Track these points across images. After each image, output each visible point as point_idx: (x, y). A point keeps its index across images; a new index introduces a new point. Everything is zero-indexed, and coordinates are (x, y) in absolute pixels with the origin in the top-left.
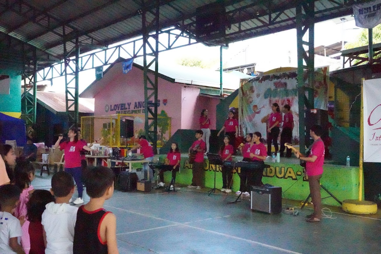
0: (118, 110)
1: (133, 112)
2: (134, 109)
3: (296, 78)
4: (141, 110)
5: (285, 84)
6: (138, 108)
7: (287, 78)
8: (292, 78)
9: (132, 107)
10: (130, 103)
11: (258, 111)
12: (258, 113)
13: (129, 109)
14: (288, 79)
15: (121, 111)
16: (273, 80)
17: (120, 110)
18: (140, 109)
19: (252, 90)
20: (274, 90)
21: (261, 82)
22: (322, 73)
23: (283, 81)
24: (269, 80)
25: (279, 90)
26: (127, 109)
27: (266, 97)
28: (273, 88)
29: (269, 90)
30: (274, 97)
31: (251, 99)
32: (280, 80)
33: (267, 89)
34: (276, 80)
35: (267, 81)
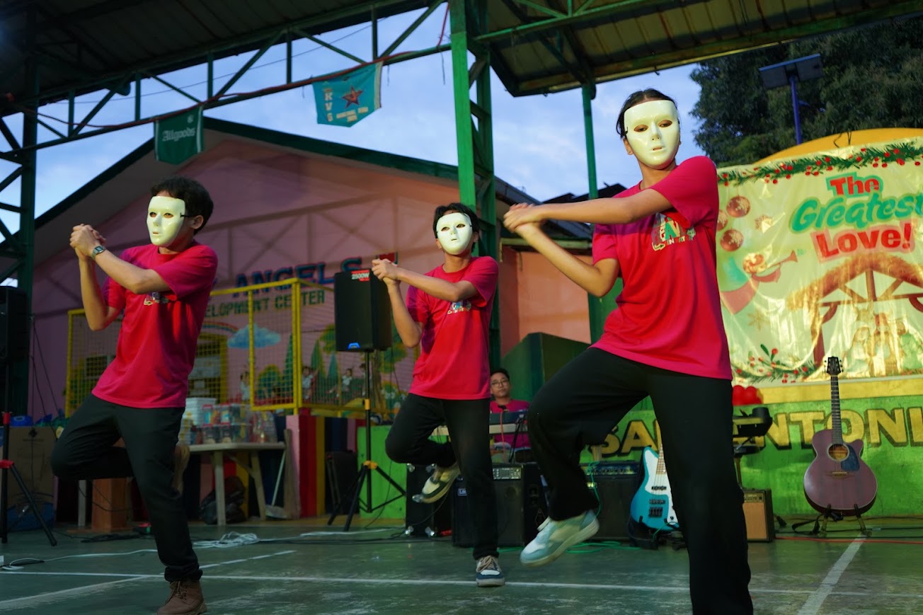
3: (917, 160)
4: (267, 300)
5: (875, 183)
7: (880, 163)
8: (902, 163)
11: (768, 273)
12: (771, 278)
14: (884, 166)
16: (824, 171)
19: (737, 207)
20: (832, 203)
21: (775, 182)
23: (865, 172)
24: (808, 174)
25: (851, 201)
27: (797, 226)
28: (826, 196)
29: (811, 203)
30: (832, 223)
31: (735, 238)
32: (852, 169)
33: (801, 200)
34: (836, 173)
35: (798, 177)
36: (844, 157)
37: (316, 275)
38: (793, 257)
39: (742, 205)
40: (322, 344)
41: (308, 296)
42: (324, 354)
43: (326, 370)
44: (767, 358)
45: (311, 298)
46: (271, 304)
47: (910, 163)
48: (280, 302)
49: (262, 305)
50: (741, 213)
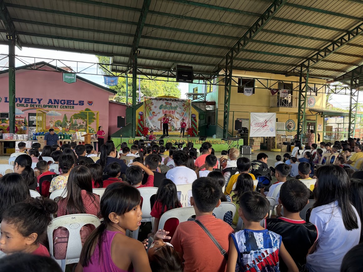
0: (21, 102)
1: (45, 106)
2: (48, 105)
4: (58, 106)
5: (171, 104)
6: (55, 104)
9: (45, 102)
10: (41, 99)
11: (155, 115)
12: (156, 116)
13: (39, 103)
15: (25, 104)
17: (23, 103)
18: (56, 105)
19: (152, 103)
20: (165, 106)
21: (158, 101)
22: (188, 101)
23: (170, 102)
25: (168, 106)
26: (36, 103)
28: (164, 105)
29: (162, 105)
30: (165, 109)
31: (151, 108)
32: (168, 101)
33: (161, 105)
34: (166, 101)
35: (161, 101)
36: (168, 99)
37: (72, 102)
38: (159, 113)
39: (153, 104)
40: (73, 117)
41: (69, 107)
42: (73, 119)
43: (74, 123)
44: (154, 128)
45: (70, 107)
46: (59, 107)
47: (175, 102)
48: (61, 107)
49: (57, 107)
50: (153, 105)
